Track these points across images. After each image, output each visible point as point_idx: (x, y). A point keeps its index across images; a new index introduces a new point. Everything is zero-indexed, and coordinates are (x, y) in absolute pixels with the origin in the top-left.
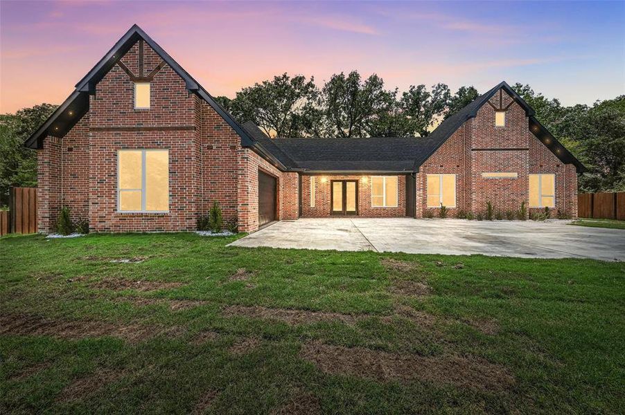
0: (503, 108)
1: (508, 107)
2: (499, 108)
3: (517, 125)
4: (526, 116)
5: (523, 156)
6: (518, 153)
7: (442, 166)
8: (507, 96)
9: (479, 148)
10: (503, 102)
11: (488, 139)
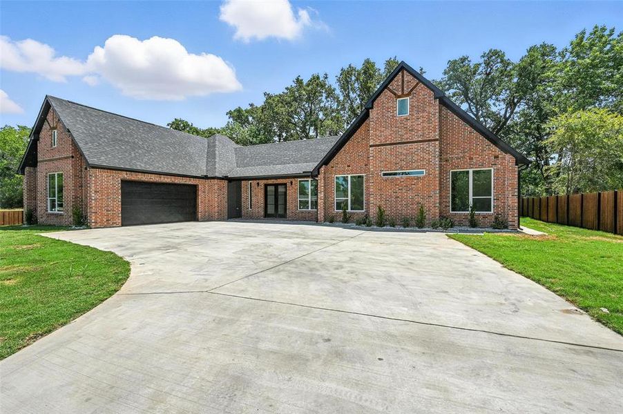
0: (406, 92)
1: (412, 90)
2: (400, 93)
3: (424, 111)
4: (435, 98)
5: (431, 148)
6: (425, 145)
7: (349, 166)
8: (411, 78)
9: (377, 143)
10: (405, 86)
11: (388, 132)
